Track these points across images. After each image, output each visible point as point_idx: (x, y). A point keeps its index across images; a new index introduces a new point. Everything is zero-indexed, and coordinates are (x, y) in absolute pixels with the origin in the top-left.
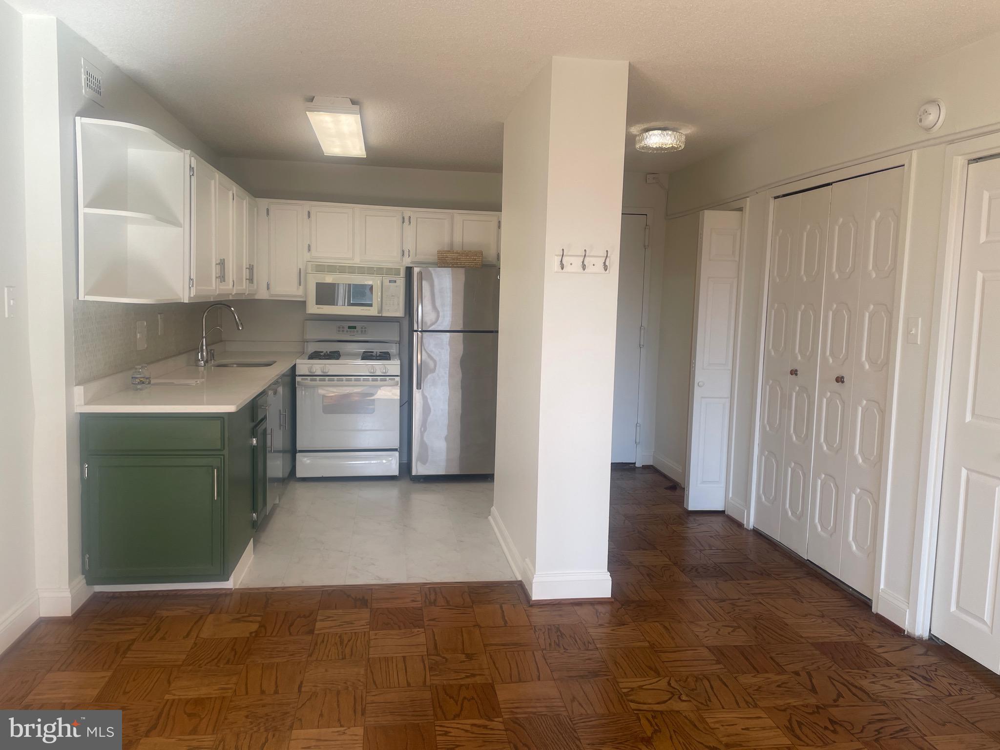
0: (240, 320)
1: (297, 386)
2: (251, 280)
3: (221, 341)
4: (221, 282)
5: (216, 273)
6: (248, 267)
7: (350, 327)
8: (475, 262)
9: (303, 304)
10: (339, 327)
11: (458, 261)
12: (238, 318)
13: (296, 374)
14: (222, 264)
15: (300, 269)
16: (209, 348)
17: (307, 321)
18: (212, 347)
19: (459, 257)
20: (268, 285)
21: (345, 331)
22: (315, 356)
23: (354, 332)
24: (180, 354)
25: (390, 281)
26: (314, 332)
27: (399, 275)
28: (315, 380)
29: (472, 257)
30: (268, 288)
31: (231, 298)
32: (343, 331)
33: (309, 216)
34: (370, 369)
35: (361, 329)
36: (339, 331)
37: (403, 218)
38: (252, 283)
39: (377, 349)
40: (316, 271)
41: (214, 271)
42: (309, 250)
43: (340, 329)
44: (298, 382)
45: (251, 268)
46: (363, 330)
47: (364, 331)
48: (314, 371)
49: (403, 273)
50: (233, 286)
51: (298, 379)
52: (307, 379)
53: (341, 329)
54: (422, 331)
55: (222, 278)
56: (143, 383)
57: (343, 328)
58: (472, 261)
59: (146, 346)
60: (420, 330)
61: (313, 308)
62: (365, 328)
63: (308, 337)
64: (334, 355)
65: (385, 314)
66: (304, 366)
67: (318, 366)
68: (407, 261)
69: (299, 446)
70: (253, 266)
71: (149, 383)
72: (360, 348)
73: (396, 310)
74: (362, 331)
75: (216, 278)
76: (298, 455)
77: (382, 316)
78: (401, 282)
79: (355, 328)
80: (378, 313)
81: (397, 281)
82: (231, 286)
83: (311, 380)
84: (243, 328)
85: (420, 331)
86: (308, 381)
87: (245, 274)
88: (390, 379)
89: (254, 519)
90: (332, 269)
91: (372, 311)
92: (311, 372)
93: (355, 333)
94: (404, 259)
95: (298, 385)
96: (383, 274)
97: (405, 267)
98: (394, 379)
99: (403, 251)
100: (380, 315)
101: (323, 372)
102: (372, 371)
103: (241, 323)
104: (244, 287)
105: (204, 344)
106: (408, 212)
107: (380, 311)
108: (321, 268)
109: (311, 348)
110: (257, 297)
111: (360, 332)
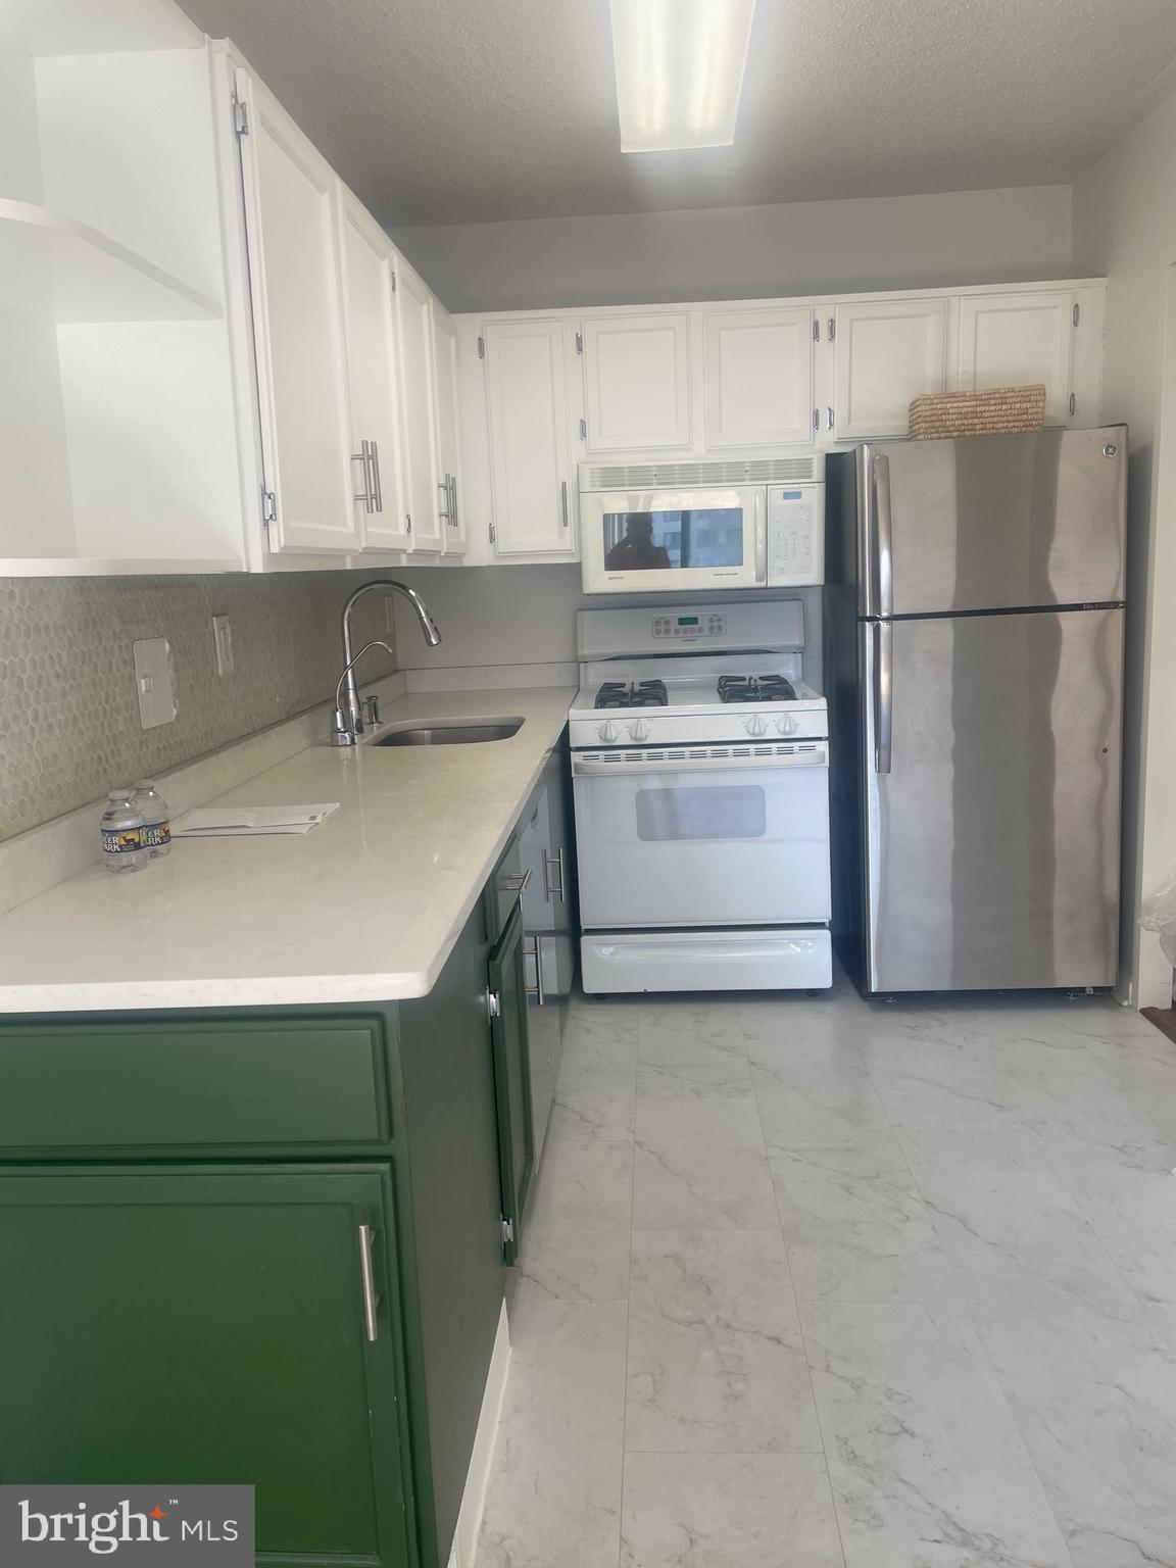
0: (431, 620)
1: (573, 775)
2: (451, 516)
3: (397, 671)
4: (370, 510)
5: (355, 487)
6: (443, 482)
7: (682, 621)
8: (1025, 417)
9: (575, 571)
10: (658, 623)
11: (976, 421)
12: (427, 613)
13: (571, 745)
14: (368, 457)
15: (564, 484)
16: (364, 694)
17: (585, 613)
18: (371, 691)
19: (979, 409)
20: (491, 530)
21: (672, 631)
22: (611, 696)
23: (692, 631)
24: (291, 717)
25: (787, 496)
26: (602, 638)
27: (810, 477)
28: (617, 759)
29: (1018, 406)
30: (492, 539)
31: (404, 562)
32: (667, 631)
33: (580, 349)
34: (752, 724)
35: (709, 625)
36: (658, 632)
37: (816, 324)
38: (456, 525)
39: (750, 669)
40: (603, 486)
41: (348, 479)
42: (584, 434)
43: (660, 628)
44: (575, 764)
45: (450, 487)
46: (715, 624)
47: (716, 629)
48: (614, 737)
49: (818, 471)
50: (409, 531)
51: (576, 758)
52: (596, 758)
53: (663, 627)
54: (892, 618)
55: (372, 499)
56: (138, 846)
57: (667, 623)
58: (1017, 418)
59: (175, 713)
60: (885, 614)
61: (600, 580)
62: (719, 620)
63: (586, 651)
64: (653, 694)
65: (777, 580)
66: (589, 724)
67: (621, 723)
68: (828, 441)
69: (587, 920)
70: (454, 479)
71: (166, 838)
72: (709, 670)
73: (805, 567)
74: (712, 628)
75: (357, 498)
76: (585, 940)
77: (766, 588)
78: (814, 496)
79: (694, 621)
80: (758, 580)
81: (804, 492)
82: (402, 530)
83: (608, 759)
84: (440, 640)
85: (886, 619)
86: (599, 762)
87: (438, 501)
88: (802, 749)
89: (506, 1240)
90: (640, 477)
91: (743, 576)
92: (605, 740)
93: (697, 634)
94: (818, 433)
95: (576, 772)
96: (768, 479)
97: (824, 455)
98: (813, 748)
99: (816, 414)
100: (763, 584)
101: (636, 739)
102: (757, 729)
103: (435, 628)
104: (437, 535)
105: (351, 687)
106: (825, 306)
107: (763, 574)
108: (612, 478)
109: (597, 676)
110: (467, 562)
111: (706, 631)
